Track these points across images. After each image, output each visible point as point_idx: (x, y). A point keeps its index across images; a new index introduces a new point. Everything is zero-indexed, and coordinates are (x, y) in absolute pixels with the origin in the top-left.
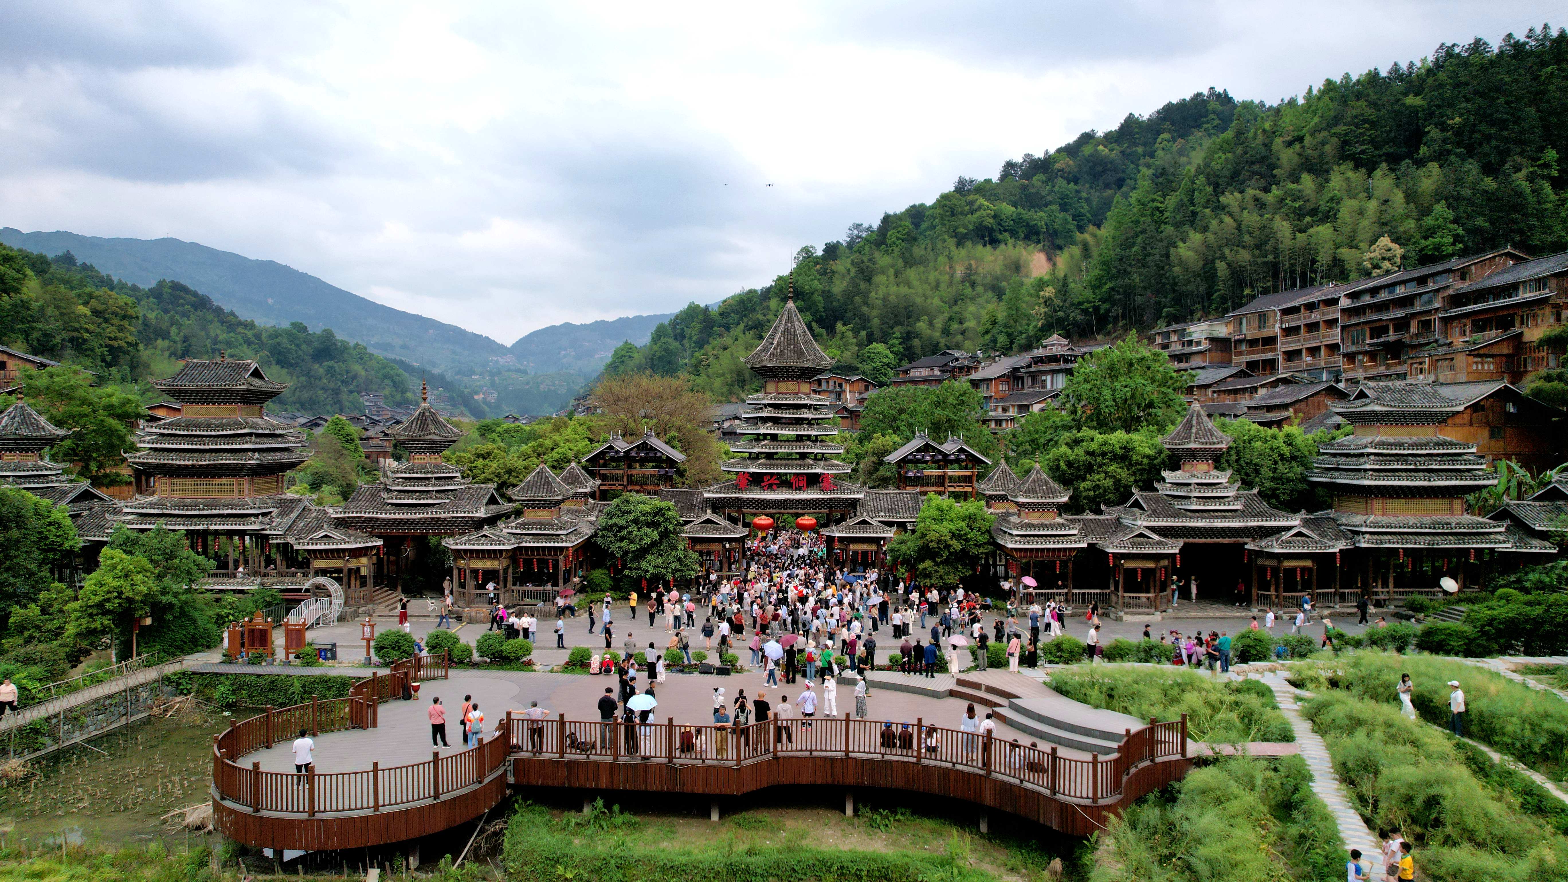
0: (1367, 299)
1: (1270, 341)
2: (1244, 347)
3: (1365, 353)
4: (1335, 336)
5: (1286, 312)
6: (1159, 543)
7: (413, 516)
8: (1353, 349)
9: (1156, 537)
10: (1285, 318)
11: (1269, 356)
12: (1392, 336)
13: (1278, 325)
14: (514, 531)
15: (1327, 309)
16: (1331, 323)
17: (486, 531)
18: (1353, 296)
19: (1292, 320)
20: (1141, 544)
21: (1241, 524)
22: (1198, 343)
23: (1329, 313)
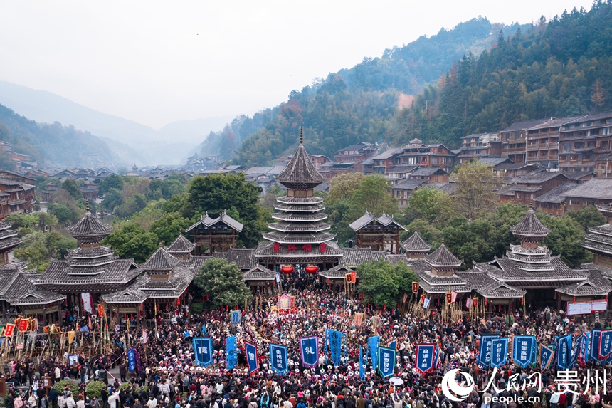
0: (573, 129)
1: (520, 146)
2: (508, 148)
3: (572, 155)
4: (557, 146)
5: (530, 132)
6: (512, 291)
7: (83, 283)
8: (565, 152)
9: (510, 288)
10: (530, 135)
11: (521, 152)
12: (586, 148)
13: (526, 138)
14: (145, 289)
15: (552, 132)
16: (555, 139)
17: (128, 291)
18: (567, 126)
19: (534, 136)
20: (502, 292)
21: (556, 280)
22: (485, 144)
23: (553, 134)
